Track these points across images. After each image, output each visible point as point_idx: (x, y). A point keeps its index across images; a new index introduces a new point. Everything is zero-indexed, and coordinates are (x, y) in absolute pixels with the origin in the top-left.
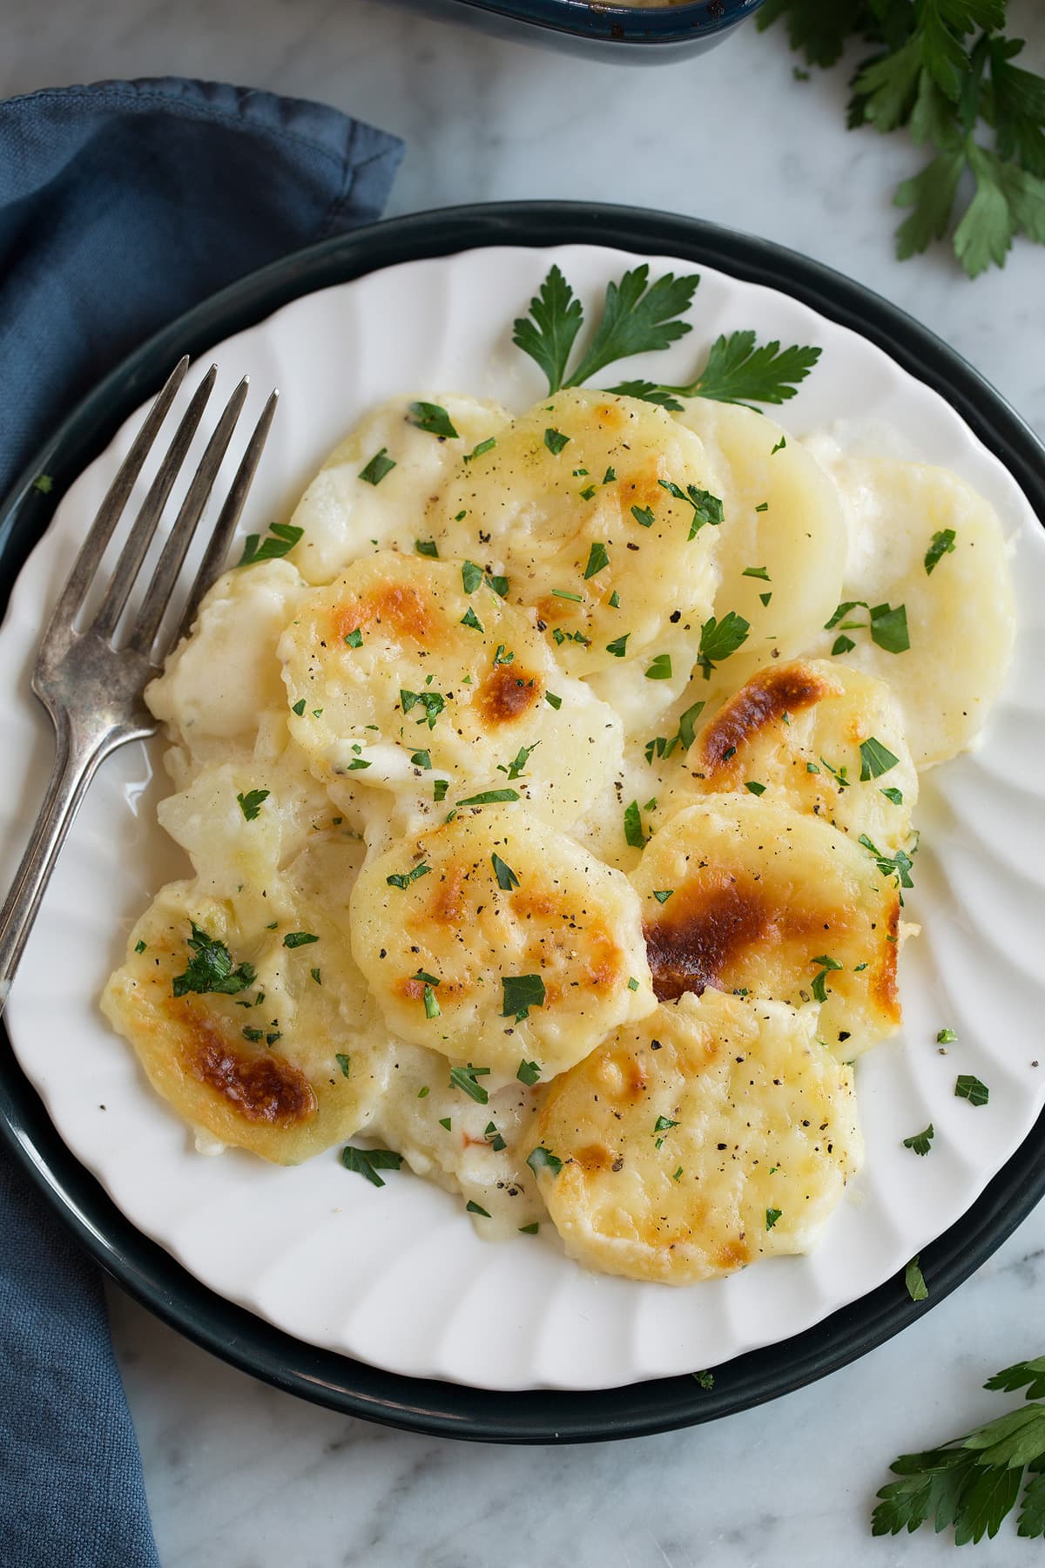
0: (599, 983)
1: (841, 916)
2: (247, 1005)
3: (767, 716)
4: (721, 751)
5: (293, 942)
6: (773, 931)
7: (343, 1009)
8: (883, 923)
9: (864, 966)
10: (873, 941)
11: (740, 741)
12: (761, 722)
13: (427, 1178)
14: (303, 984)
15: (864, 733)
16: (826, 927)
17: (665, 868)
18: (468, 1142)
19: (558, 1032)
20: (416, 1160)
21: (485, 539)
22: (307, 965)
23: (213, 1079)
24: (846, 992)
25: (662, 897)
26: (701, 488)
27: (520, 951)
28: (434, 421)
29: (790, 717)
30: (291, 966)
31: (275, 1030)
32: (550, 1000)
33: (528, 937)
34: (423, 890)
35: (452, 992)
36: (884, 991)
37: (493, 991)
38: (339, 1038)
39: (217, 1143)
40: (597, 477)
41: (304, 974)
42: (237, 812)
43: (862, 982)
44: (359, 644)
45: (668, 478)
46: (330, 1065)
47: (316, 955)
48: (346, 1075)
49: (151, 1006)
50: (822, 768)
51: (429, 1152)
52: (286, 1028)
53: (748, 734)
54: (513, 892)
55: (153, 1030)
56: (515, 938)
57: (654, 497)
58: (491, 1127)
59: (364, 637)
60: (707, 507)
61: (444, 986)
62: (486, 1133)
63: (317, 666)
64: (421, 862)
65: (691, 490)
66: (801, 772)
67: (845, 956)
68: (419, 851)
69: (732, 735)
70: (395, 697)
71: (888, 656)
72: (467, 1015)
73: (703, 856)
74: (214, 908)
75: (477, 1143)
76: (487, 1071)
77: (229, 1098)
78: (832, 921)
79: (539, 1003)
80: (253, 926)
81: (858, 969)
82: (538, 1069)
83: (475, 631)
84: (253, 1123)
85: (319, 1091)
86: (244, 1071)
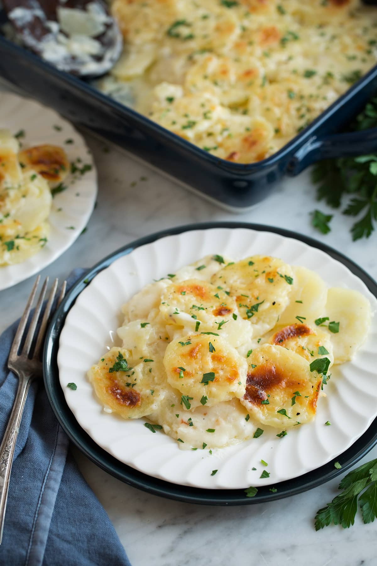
0: (230, 380)
1: (304, 382)
2: (129, 376)
3: (294, 335)
4: (279, 340)
5: (146, 361)
6: (283, 384)
7: (156, 378)
8: (315, 387)
9: (308, 397)
10: (312, 391)
11: (285, 339)
12: (292, 336)
13: (168, 434)
14: (146, 372)
15: (321, 344)
16: (299, 384)
17: (256, 359)
18: (183, 422)
19: (215, 390)
20: (166, 428)
21: (225, 283)
22: (149, 367)
23: (114, 393)
24: (301, 404)
25: (253, 366)
26: (288, 276)
27: (210, 368)
28: (219, 260)
29: (300, 337)
30: (144, 368)
31: (135, 382)
32: (215, 381)
33: (214, 366)
34: (187, 348)
35: (188, 374)
36: (312, 404)
37: (200, 376)
38: (152, 387)
39: (110, 409)
40: (260, 272)
41: (147, 369)
42: (140, 326)
43: (307, 401)
44: (184, 295)
45: (280, 273)
46: (148, 392)
47: (152, 365)
48: (152, 394)
49: (102, 374)
50: (307, 350)
51: (170, 425)
52: (138, 382)
53: (288, 338)
54: (213, 353)
55: (100, 380)
56: (210, 366)
57: (275, 276)
58: (190, 419)
59: (186, 293)
60: (289, 280)
61: (186, 372)
62: (188, 420)
63: (171, 296)
64: (189, 341)
65: (286, 276)
66: (300, 349)
67: (303, 394)
68: (190, 339)
69: (283, 337)
70: (191, 306)
71: (333, 334)
72: (191, 381)
73: (268, 358)
74: (126, 351)
75: (185, 423)
76: (192, 399)
77: (117, 398)
78: (301, 382)
79: (212, 381)
80: (136, 357)
81: (306, 397)
82: (207, 399)
83: (218, 299)
84: (122, 405)
85: (143, 399)
86: (123, 394)
